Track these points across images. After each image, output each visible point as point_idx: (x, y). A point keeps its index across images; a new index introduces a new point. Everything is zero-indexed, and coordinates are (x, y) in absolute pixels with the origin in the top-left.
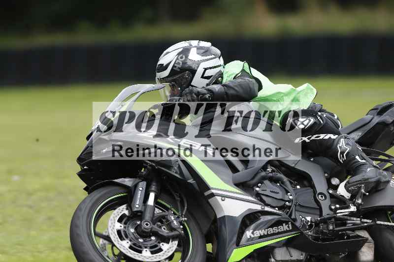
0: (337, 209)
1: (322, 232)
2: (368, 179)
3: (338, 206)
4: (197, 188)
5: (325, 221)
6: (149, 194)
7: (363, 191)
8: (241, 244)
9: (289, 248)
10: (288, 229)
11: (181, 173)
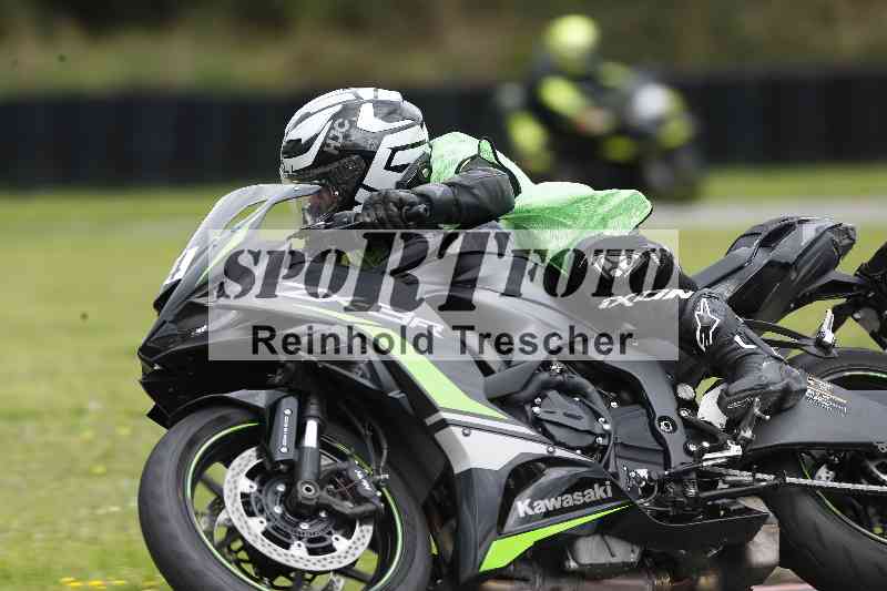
0: (703, 451)
1: (675, 504)
2: (767, 385)
3: (706, 444)
4: (410, 410)
5: (679, 478)
6: (305, 424)
7: (756, 411)
8: (506, 529)
9: (606, 537)
10: (604, 496)
11: (375, 377)
